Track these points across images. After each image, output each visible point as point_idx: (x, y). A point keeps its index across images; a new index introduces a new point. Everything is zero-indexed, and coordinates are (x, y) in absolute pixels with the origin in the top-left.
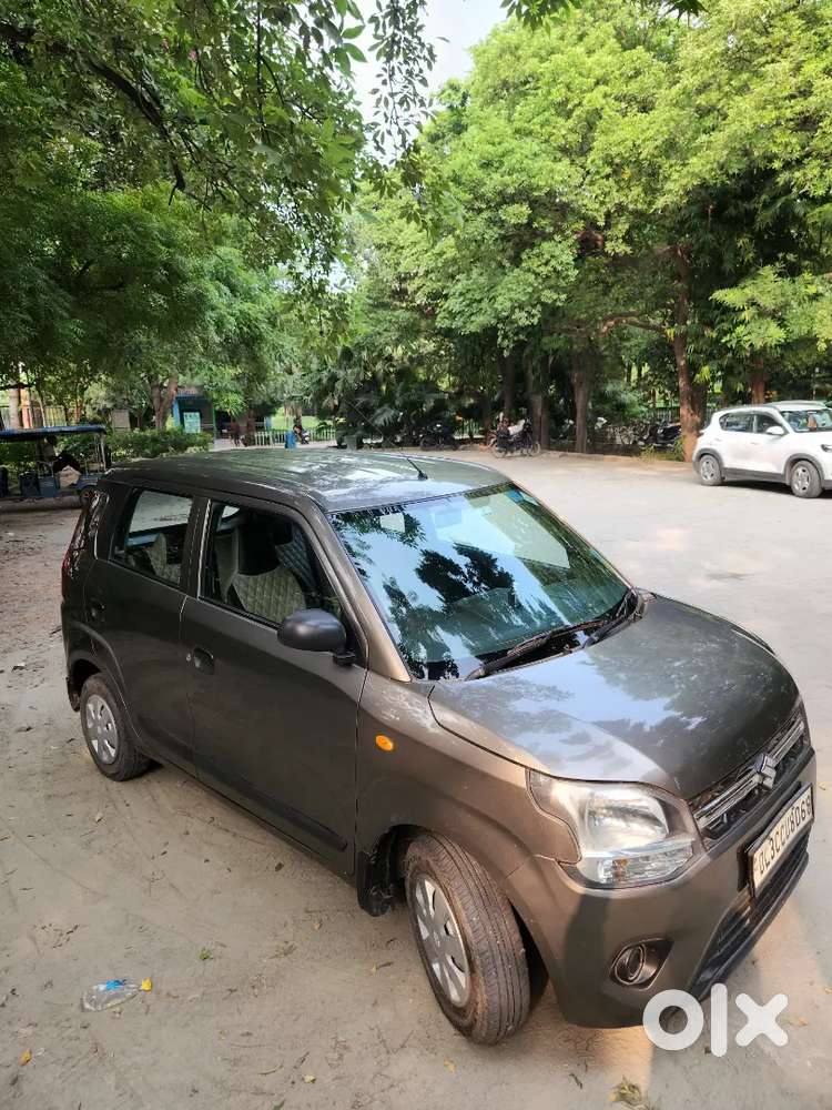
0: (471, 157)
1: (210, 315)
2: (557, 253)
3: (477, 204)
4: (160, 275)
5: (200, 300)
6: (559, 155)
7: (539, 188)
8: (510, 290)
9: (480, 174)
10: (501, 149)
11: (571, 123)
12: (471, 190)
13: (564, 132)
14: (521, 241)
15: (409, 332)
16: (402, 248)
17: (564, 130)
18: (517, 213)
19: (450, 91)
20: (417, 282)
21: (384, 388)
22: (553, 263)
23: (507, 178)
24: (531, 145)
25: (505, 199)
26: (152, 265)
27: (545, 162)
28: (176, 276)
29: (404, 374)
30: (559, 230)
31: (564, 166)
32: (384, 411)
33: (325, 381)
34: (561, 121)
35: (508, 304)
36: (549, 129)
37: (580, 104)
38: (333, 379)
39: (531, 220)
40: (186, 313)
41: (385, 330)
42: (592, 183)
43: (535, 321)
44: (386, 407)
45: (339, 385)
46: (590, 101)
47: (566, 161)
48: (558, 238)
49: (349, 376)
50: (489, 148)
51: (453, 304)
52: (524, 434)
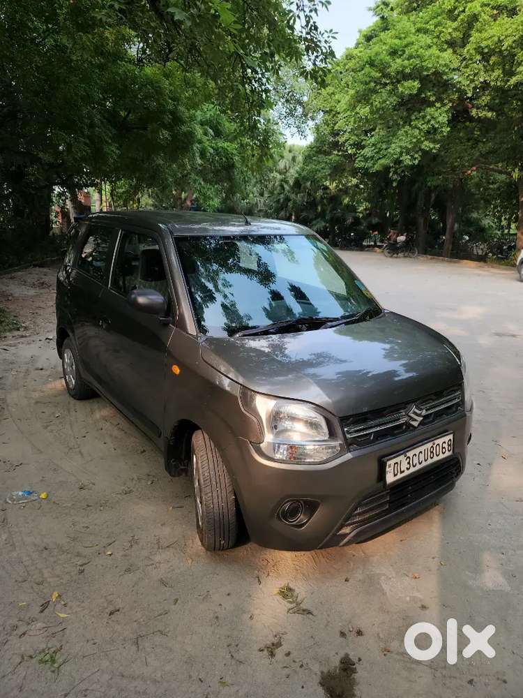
0: (384, 47)
1: (196, 147)
2: (436, 114)
3: (384, 80)
4: (168, 118)
5: (190, 135)
6: (446, 46)
7: (428, 69)
8: (401, 140)
9: (388, 58)
10: (405, 42)
11: (455, 24)
12: (380, 71)
13: (450, 30)
14: (412, 106)
15: (337, 171)
16: (339, 113)
17: (450, 29)
18: (410, 87)
19: (382, 6)
20: (346, 136)
21: (319, 208)
22: (432, 122)
23: (406, 62)
24: (426, 39)
25: (403, 76)
26: (164, 112)
27: (434, 51)
28: (177, 120)
29: (334, 200)
30: (440, 99)
31: (448, 55)
32: (318, 222)
33: (282, 200)
34: (449, 23)
35: (398, 150)
36: (440, 28)
37: (464, 11)
38: (287, 199)
39: (420, 90)
40: (182, 144)
41: (322, 168)
42: (467, 66)
43: (416, 162)
44: (319, 220)
45: (290, 204)
46: (471, 8)
47: (450, 51)
48: (438, 105)
49: (299, 198)
50: (397, 41)
51: (367, 152)
52: (406, 242)
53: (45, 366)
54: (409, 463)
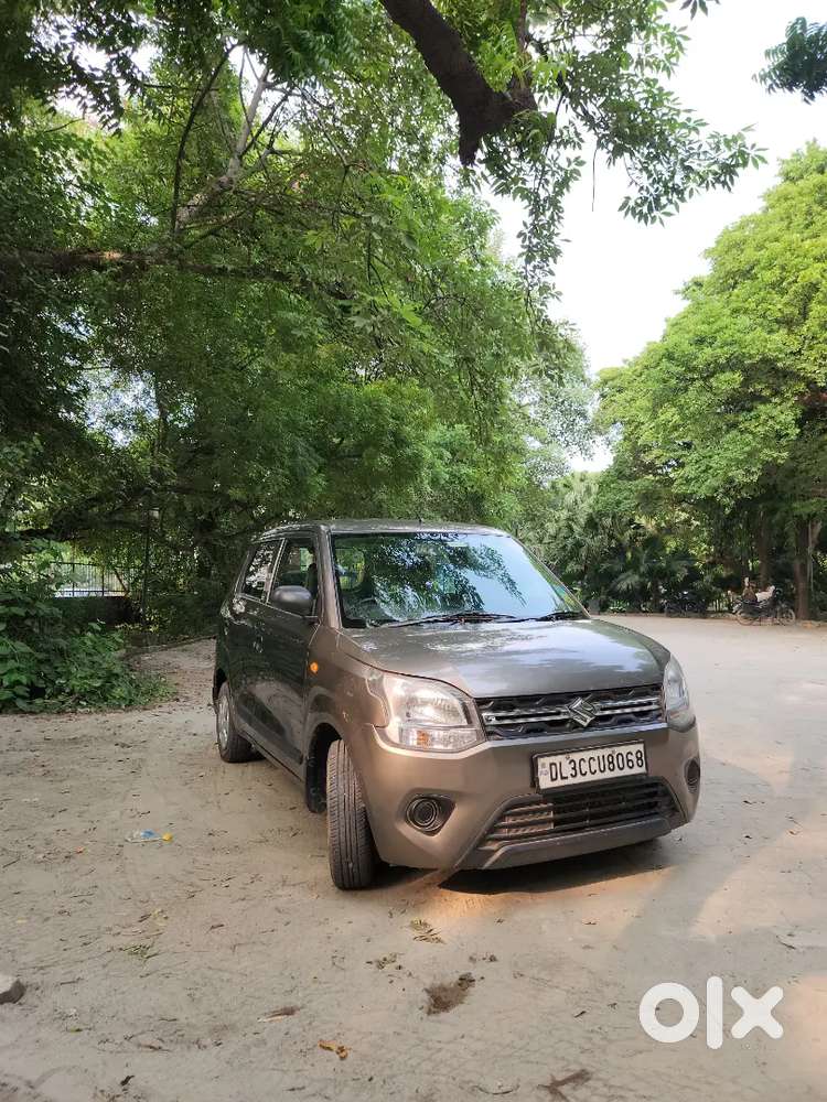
0: (687, 336)
1: (425, 473)
2: (775, 413)
3: (689, 375)
4: (388, 441)
5: (416, 460)
6: (776, 327)
7: (751, 357)
8: (727, 449)
9: (693, 349)
10: (715, 327)
11: (786, 298)
12: (683, 364)
13: (779, 306)
14: (741, 402)
15: (649, 500)
16: (643, 424)
17: (779, 305)
18: (729, 381)
19: (695, 288)
20: (656, 452)
21: (629, 555)
22: (770, 422)
23: (719, 350)
24: (744, 321)
25: (714, 369)
27: (760, 333)
28: (400, 441)
29: (653, 543)
30: (776, 393)
31: (780, 335)
32: (628, 576)
33: (569, 548)
34: (777, 297)
35: (724, 463)
36: (764, 305)
37: (795, 281)
38: (578, 545)
39: (745, 383)
40: (406, 470)
41: (626, 499)
42: (811, 348)
43: (755, 478)
44: (630, 573)
45: (583, 552)
46: (804, 277)
47: (783, 331)
48: (777, 400)
49: (594, 542)
50: (705, 327)
51: (689, 471)
52: (774, 601)
53: (200, 732)
54: (574, 768)
